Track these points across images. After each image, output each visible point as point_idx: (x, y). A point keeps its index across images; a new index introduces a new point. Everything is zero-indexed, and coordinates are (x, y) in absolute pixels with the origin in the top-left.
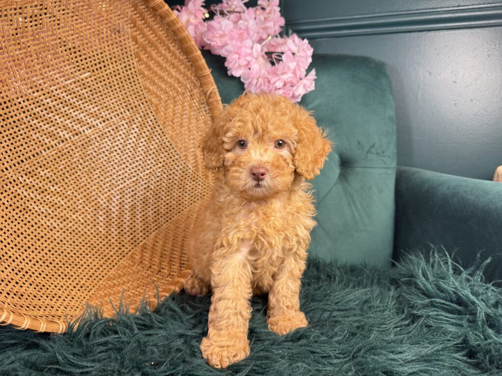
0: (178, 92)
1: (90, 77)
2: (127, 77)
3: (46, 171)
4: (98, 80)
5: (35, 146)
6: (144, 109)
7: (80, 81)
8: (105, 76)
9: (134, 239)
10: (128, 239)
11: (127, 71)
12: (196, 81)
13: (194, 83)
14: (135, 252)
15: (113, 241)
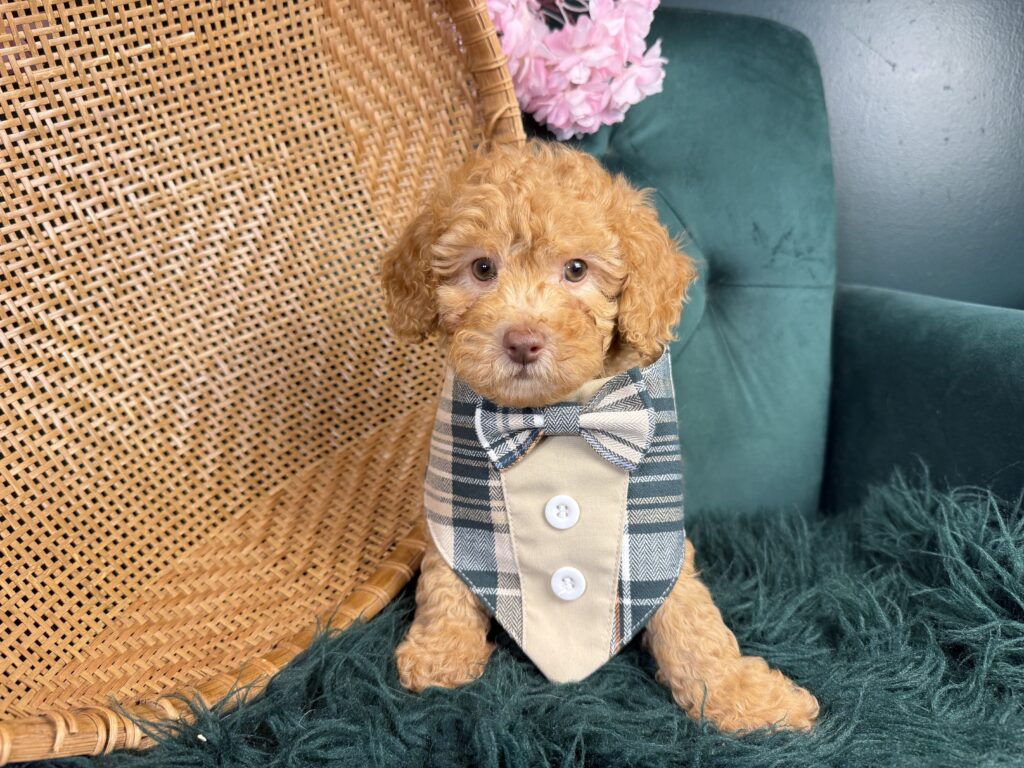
0: (417, 109)
1: (195, 44)
2: (291, 57)
3: (49, 278)
4: (215, 55)
5: (25, 210)
6: (326, 145)
7: (166, 51)
8: (233, 45)
9: (258, 478)
10: (244, 474)
11: (291, 39)
12: (468, 83)
13: (459, 87)
14: (254, 511)
15: (204, 474)
